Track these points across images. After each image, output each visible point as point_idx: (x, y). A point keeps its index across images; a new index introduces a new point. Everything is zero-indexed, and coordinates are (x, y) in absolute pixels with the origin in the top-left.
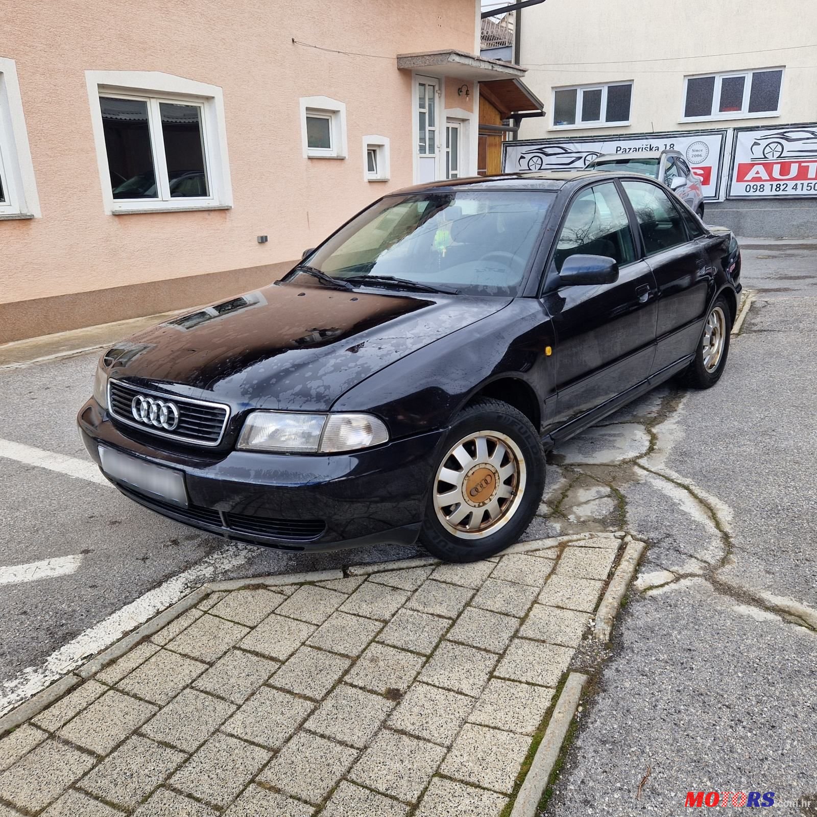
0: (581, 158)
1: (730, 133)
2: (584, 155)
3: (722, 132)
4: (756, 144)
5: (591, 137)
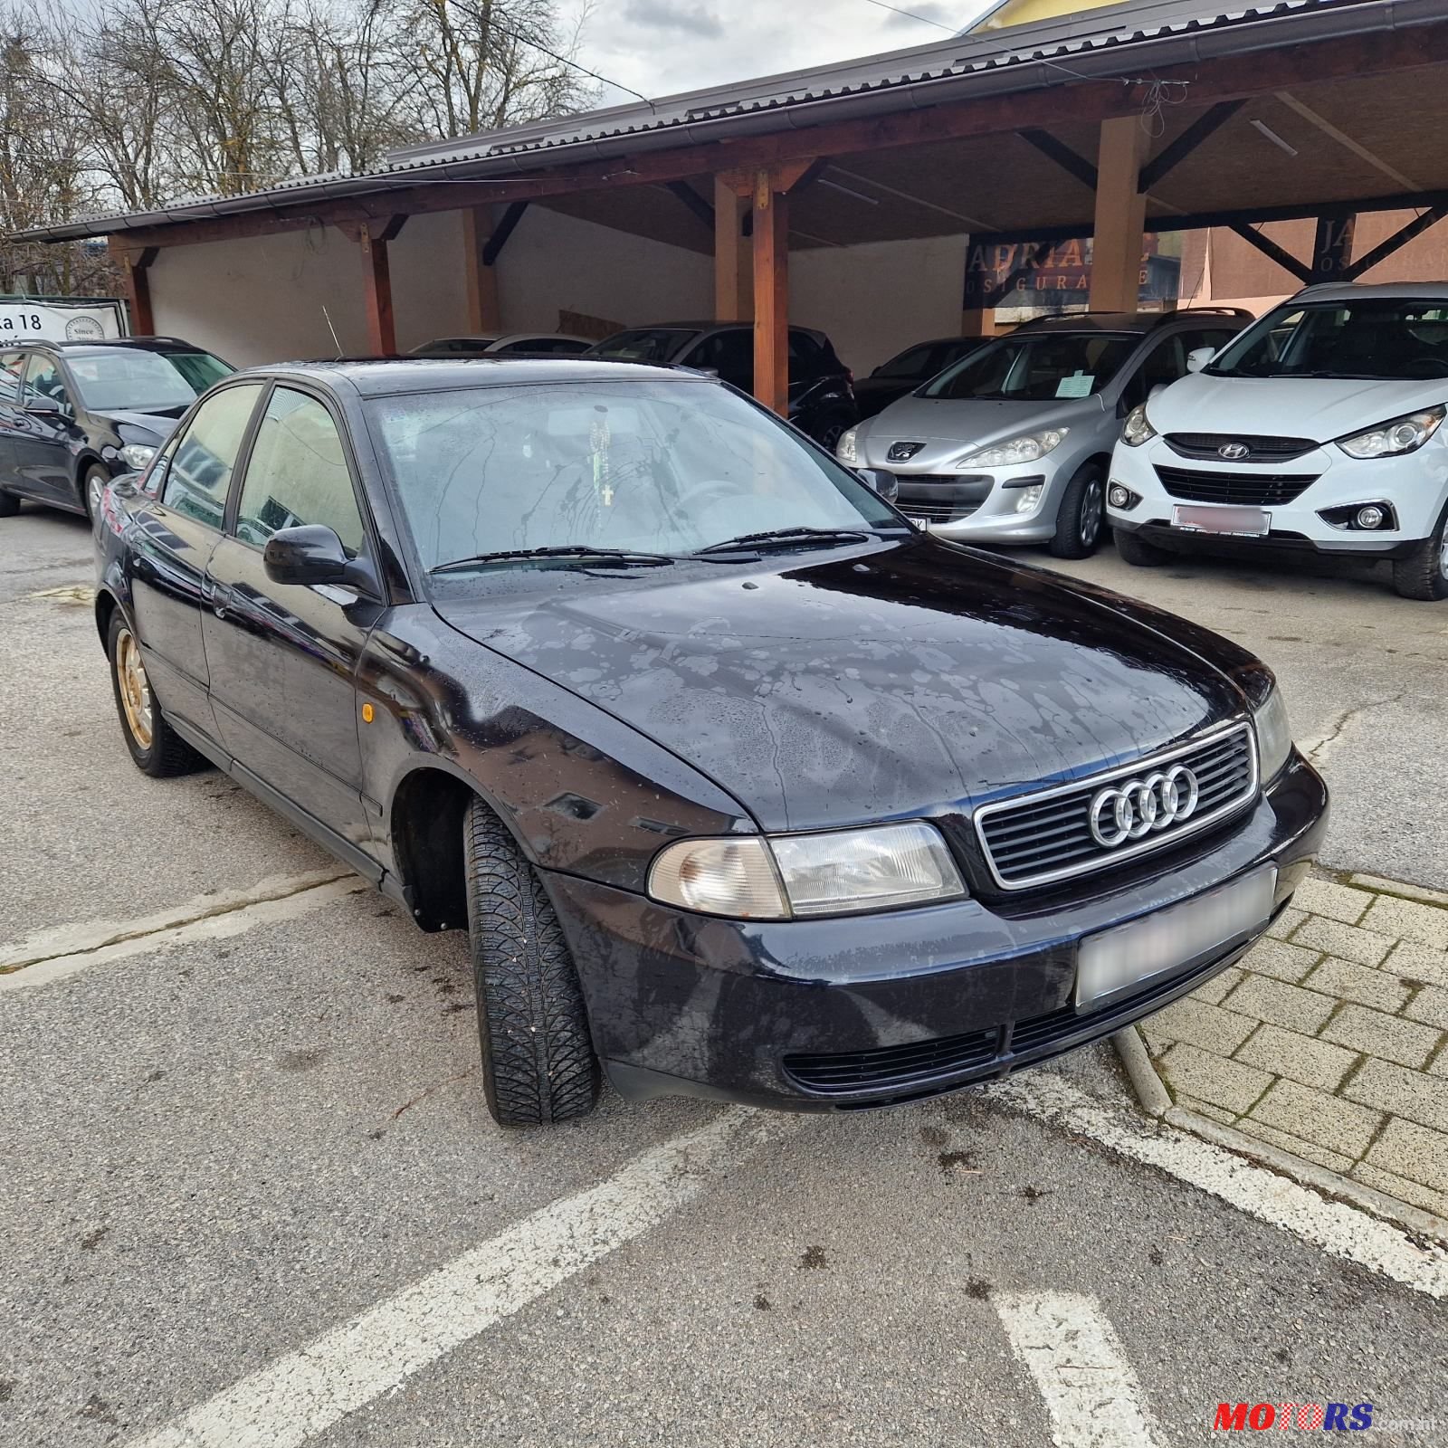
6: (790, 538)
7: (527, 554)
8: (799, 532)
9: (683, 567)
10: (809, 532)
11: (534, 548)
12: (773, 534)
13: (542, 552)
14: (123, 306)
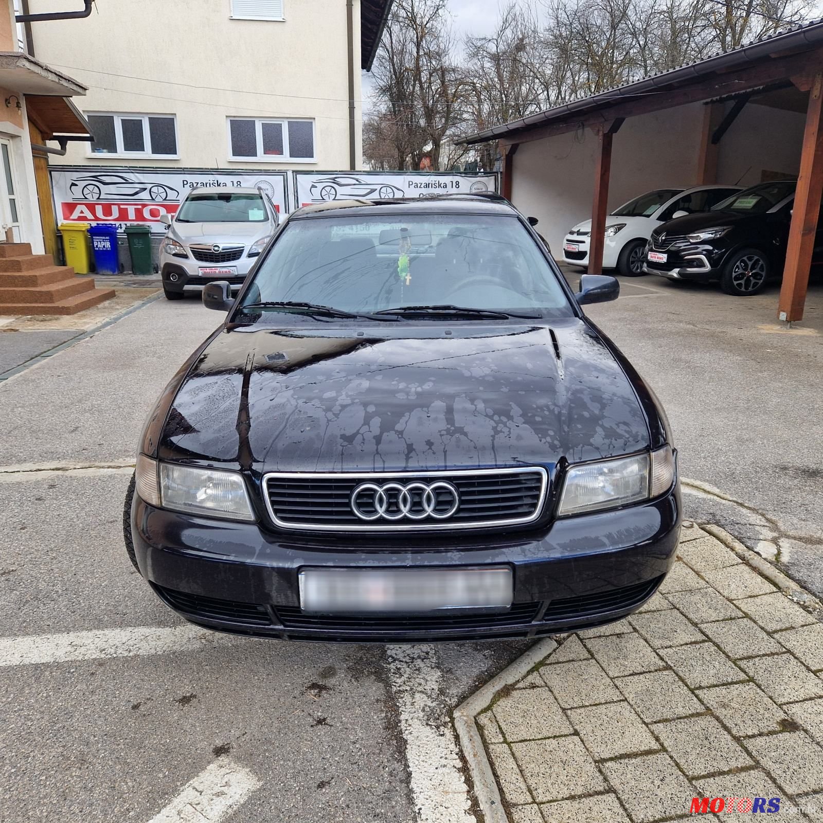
0: (145, 189)
1: (290, 174)
2: (149, 186)
3: (283, 173)
4: (313, 186)
5: (153, 168)
6: (441, 311)
7: (282, 304)
8: (448, 308)
9: (360, 320)
10: (455, 309)
11: (285, 301)
12: (428, 308)
13: (289, 304)
14: (499, 175)
